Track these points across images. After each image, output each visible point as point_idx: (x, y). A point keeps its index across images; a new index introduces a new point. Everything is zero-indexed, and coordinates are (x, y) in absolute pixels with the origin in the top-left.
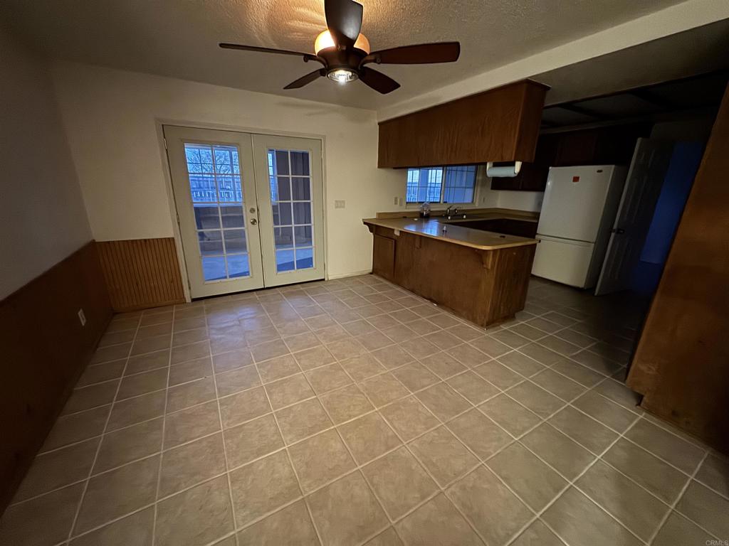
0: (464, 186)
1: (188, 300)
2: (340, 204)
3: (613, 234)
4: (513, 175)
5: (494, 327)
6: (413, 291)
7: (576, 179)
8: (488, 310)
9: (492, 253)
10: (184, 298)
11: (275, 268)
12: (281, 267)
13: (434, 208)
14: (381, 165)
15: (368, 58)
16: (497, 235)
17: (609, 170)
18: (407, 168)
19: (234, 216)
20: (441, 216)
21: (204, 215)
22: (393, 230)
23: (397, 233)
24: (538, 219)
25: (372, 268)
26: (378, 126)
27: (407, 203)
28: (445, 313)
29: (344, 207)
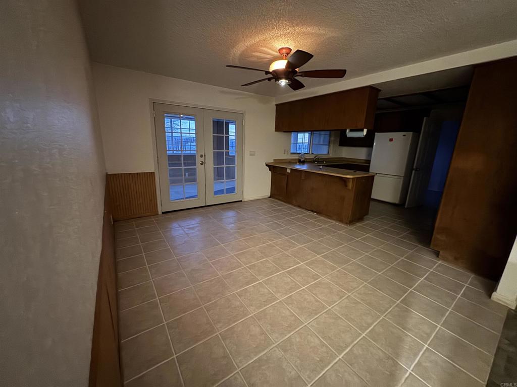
1: (160, 213)
2: (252, 153)
3: (414, 172)
4: (363, 136)
5: (353, 224)
7: (391, 140)
8: (350, 214)
9: (351, 180)
10: (158, 211)
11: (213, 193)
12: (216, 193)
13: (307, 157)
14: (277, 129)
15: (298, 74)
16: (352, 171)
17: (410, 135)
22: (286, 168)
23: (289, 171)
25: (270, 194)
26: (275, 107)
27: (291, 153)
28: (322, 218)
29: (254, 155)
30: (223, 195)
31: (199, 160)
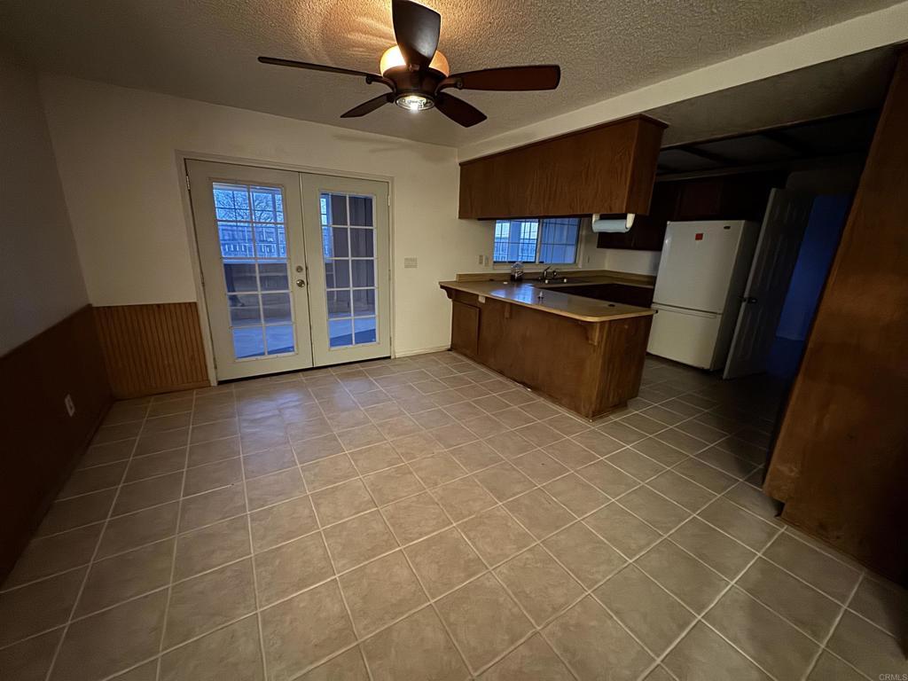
0: (564, 242)
1: (214, 383)
2: (411, 263)
3: (744, 304)
4: (624, 231)
5: (601, 417)
6: (501, 373)
7: (699, 237)
8: (594, 398)
9: (598, 325)
10: (208, 380)
11: (328, 343)
12: (336, 341)
13: (528, 269)
14: (464, 214)
15: (446, 82)
16: (605, 304)
17: (739, 226)
18: (494, 219)
19: (275, 276)
20: (536, 280)
21: (236, 275)
22: (478, 296)
23: (482, 300)
24: (654, 285)
25: (450, 343)
26: (459, 168)
27: (495, 262)
28: (541, 400)
29: (415, 266)
30: (350, 346)
31: (293, 277)
